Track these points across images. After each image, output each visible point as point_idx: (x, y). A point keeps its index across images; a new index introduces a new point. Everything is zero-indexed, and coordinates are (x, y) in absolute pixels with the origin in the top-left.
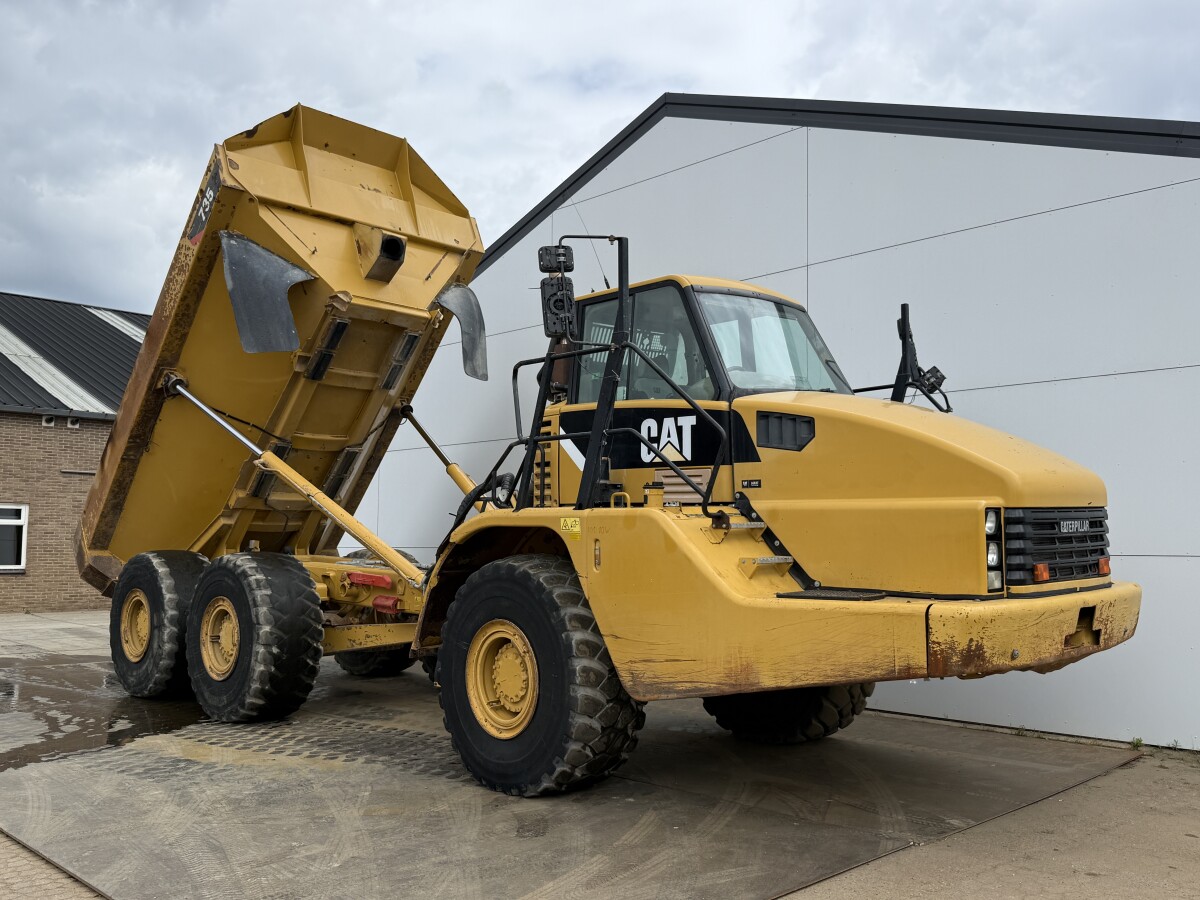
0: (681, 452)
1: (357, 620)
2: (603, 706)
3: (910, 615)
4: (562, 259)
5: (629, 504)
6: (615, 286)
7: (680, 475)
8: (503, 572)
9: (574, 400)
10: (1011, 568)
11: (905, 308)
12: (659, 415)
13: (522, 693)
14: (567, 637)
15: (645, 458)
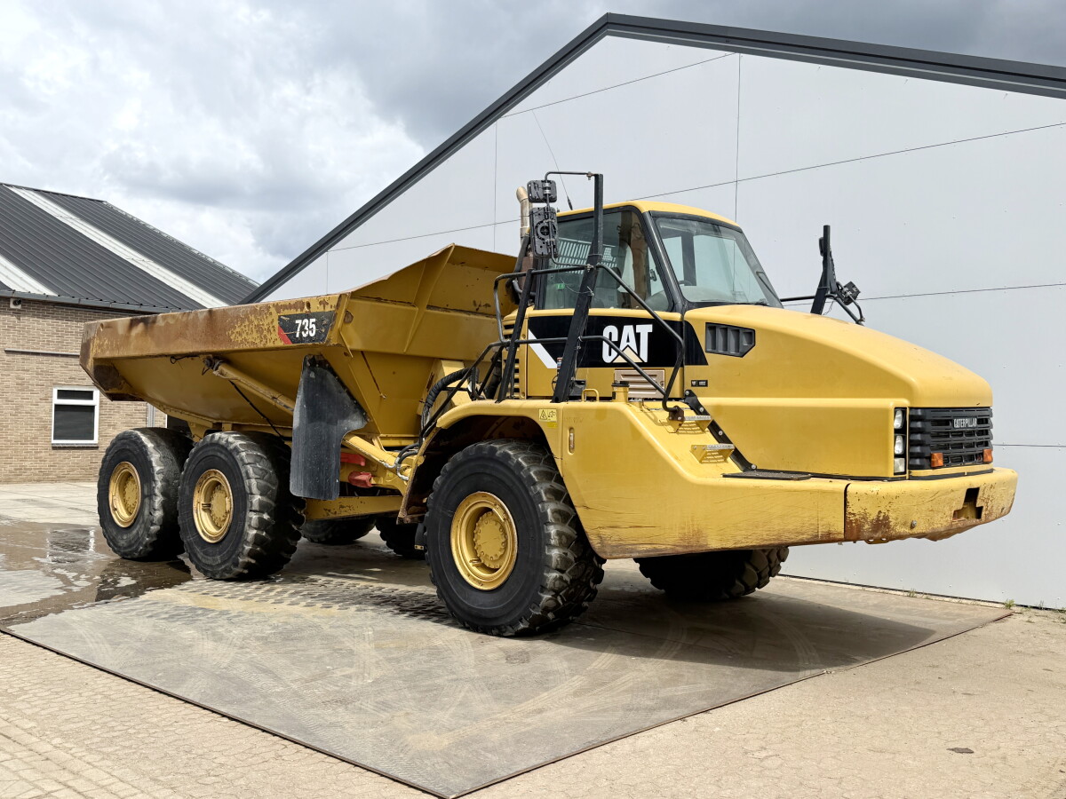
0: (638, 355)
2: (572, 563)
3: (833, 493)
4: (548, 191)
5: (598, 398)
7: (642, 375)
8: (485, 452)
9: (541, 306)
10: (913, 456)
11: (827, 229)
12: (619, 322)
13: (501, 553)
14: (543, 507)
15: (607, 359)
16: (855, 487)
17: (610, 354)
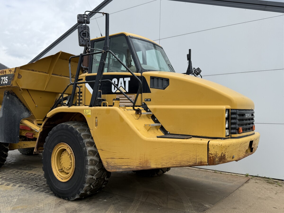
0: (125, 89)
1: (21, 140)
2: (97, 171)
3: (202, 145)
4: (86, 19)
5: (108, 105)
6: (104, 35)
7: (126, 97)
8: (64, 127)
9: (90, 72)
10: (232, 129)
11: (190, 50)
12: (118, 77)
13: (70, 167)
14: (85, 149)
15: (113, 91)
16: (213, 142)
17: (114, 89)
